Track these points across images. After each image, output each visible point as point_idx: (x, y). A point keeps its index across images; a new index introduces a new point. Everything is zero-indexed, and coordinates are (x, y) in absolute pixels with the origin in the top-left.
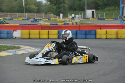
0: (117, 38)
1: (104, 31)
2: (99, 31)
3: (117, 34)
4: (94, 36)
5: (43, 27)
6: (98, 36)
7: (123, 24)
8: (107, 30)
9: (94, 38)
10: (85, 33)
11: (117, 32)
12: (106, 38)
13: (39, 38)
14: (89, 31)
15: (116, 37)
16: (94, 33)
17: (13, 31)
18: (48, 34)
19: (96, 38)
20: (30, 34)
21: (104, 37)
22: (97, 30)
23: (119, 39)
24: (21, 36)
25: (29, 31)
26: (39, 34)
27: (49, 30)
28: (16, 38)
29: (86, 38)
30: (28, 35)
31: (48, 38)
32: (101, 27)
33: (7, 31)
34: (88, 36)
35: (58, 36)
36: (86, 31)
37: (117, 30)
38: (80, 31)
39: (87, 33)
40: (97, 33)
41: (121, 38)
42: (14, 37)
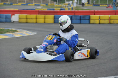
0: (110, 23)
1: (98, 16)
2: (92, 16)
3: (110, 19)
4: (87, 21)
5: (40, 12)
6: (92, 21)
7: (116, 10)
8: (101, 15)
9: (88, 22)
10: (79, 19)
11: (110, 17)
12: (99, 23)
13: (36, 23)
14: (84, 16)
15: (108, 23)
16: (88, 18)
17: (12, 15)
18: (45, 19)
19: (90, 23)
20: (28, 18)
21: (97, 22)
22: (91, 15)
23: (112, 24)
24: (19, 20)
25: (27, 16)
26: (36, 19)
27: (46, 15)
28: (14, 22)
29: (80, 23)
30: (26, 19)
31: (45, 23)
32: (95, 13)
33: (6, 16)
34: (83, 21)
35: (54, 21)
36: (80, 16)
37: (110, 15)
38: (75, 16)
39: (82, 18)
40: (91, 18)
41: (114, 23)
42: (13, 21)
